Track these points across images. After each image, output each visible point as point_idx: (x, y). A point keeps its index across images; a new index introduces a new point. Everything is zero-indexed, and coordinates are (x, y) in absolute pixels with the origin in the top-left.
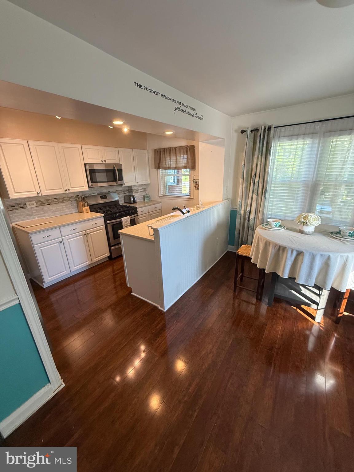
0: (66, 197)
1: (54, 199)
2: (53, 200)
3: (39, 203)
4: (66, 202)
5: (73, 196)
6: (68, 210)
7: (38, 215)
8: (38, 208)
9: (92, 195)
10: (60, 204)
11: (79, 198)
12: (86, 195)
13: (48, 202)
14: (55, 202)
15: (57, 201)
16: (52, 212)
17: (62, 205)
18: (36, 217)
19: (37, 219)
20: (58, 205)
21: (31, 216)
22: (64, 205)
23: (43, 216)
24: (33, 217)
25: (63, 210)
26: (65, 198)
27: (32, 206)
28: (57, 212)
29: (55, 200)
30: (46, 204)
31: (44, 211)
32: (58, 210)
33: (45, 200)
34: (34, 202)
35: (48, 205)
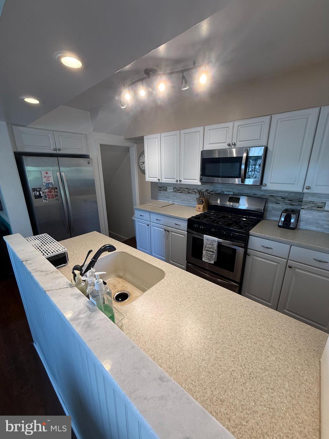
0: (196, 189)
1: (186, 188)
2: (184, 189)
3: (175, 189)
4: (194, 194)
5: (203, 190)
6: (194, 203)
7: (173, 199)
8: (173, 194)
9: (226, 193)
10: (189, 195)
11: (208, 193)
12: (217, 192)
13: (181, 190)
14: (186, 191)
15: (187, 191)
16: (182, 200)
17: (190, 196)
18: (171, 201)
19: (171, 202)
20: (187, 195)
21: (168, 199)
22: (192, 197)
23: (174, 201)
24: (169, 200)
25: (190, 201)
26: (194, 190)
27: (170, 191)
28: (185, 202)
29: (186, 190)
30: (179, 191)
31: (176, 197)
32: (186, 200)
33: (179, 188)
34: (172, 188)
35: (180, 192)
